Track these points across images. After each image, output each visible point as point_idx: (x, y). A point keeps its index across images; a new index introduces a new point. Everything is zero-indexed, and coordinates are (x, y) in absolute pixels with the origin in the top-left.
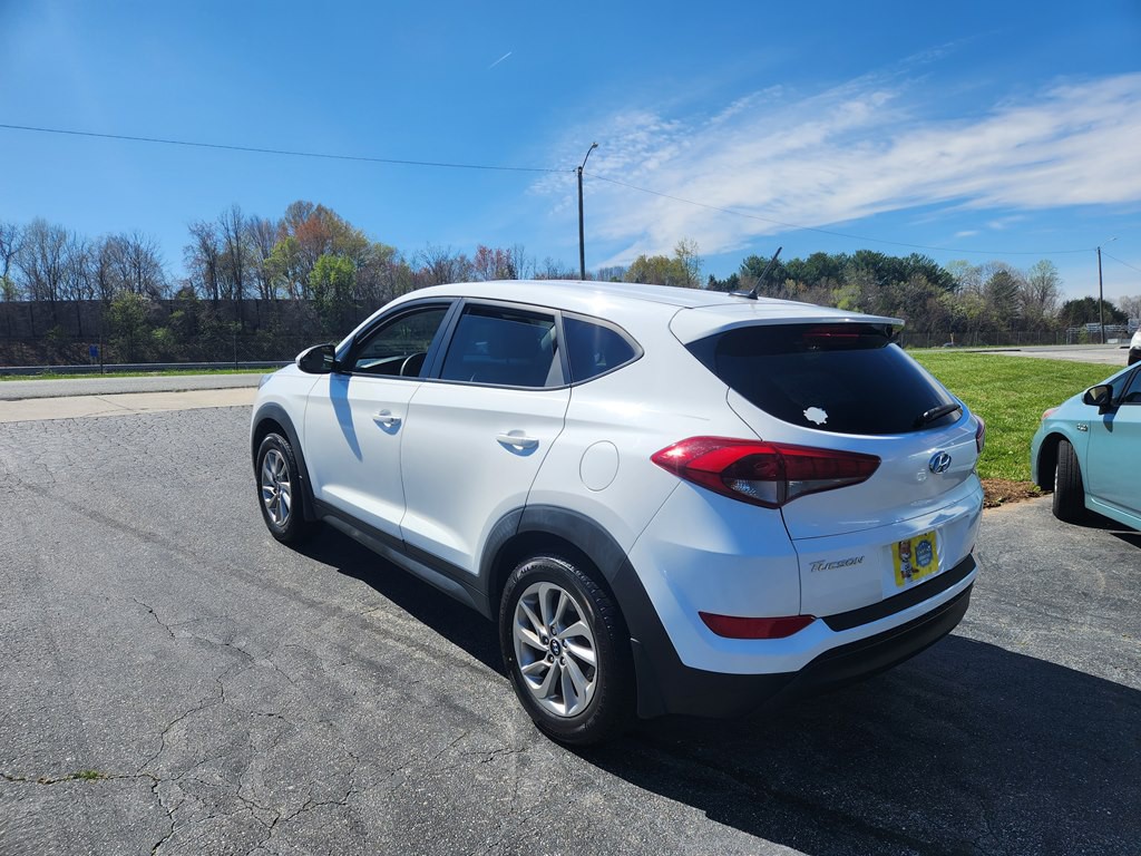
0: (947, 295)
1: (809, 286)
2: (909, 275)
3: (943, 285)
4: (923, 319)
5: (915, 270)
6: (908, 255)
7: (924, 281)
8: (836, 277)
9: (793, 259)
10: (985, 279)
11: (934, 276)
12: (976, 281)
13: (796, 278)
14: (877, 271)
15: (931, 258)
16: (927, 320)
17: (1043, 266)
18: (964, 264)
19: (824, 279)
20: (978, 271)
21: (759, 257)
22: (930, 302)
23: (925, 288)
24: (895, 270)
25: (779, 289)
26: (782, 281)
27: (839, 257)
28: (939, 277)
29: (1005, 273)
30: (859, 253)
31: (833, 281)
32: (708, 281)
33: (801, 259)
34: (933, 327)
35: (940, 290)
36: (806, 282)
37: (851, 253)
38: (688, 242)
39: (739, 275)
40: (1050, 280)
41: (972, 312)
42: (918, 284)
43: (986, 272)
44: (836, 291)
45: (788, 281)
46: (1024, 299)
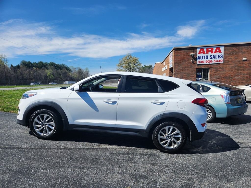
0: (70, 73)
1: (40, 69)
2: (62, 68)
3: (69, 71)
4: (66, 78)
5: (63, 67)
6: (61, 64)
7: (65, 70)
8: (46, 67)
9: (34, 62)
10: (77, 70)
11: (67, 69)
12: (75, 70)
13: (36, 67)
14: (55, 67)
15: (66, 65)
16: (67, 78)
17: (87, 69)
18: (72, 67)
19: (43, 68)
20: (75, 68)
21: (25, 61)
22: (68, 74)
23: (66, 71)
24: (59, 67)
25: (32, 69)
26: (32, 67)
27: (46, 63)
28: (68, 69)
29: (80, 69)
30: (50, 62)
31: (45, 68)
32: (10, 66)
33: (36, 62)
34: (68, 79)
35: (69, 72)
36: (39, 68)
37: (49, 62)
38: (3, 55)
39: (20, 65)
40: (88, 71)
41: (76, 77)
42: (64, 70)
43: (77, 69)
44: (46, 71)
45: (34, 67)
46: (84, 75)
